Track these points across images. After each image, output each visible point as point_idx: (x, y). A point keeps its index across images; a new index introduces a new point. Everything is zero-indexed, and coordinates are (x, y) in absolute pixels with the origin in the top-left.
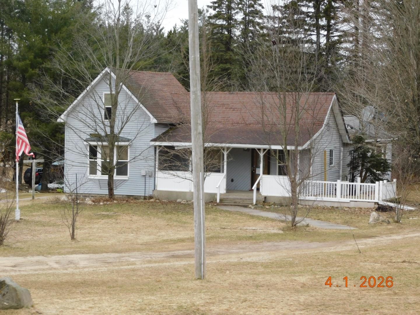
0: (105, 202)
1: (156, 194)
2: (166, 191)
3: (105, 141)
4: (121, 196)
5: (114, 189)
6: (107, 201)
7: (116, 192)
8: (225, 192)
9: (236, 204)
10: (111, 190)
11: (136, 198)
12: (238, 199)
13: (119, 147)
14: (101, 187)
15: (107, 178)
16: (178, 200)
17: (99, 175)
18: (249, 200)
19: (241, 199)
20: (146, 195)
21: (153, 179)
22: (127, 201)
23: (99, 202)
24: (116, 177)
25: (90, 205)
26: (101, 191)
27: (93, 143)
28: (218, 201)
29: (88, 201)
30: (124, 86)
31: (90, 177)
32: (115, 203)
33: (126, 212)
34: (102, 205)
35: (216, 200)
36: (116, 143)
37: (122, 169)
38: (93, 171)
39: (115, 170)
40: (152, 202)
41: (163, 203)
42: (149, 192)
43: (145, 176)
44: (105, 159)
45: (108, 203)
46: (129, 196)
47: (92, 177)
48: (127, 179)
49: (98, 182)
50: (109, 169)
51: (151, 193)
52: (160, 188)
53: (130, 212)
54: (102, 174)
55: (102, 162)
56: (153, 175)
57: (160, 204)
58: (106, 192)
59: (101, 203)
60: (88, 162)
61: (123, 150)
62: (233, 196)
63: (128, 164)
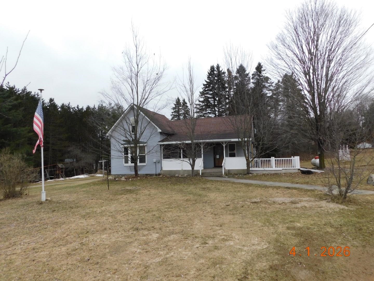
0: (133, 179)
1: (162, 172)
2: (168, 170)
3: (132, 144)
4: (143, 175)
5: (138, 171)
6: (134, 178)
7: (139, 173)
8: (203, 169)
9: (212, 175)
10: (136, 171)
11: (151, 175)
12: (212, 172)
13: (140, 147)
14: (131, 170)
15: (134, 165)
16: (177, 175)
17: (130, 164)
18: (219, 172)
19: (214, 172)
20: (157, 173)
21: (160, 164)
22: (146, 177)
23: (129, 179)
24: (139, 164)
25: (123, 181)
26: (132, 172)
27: (126, 146)
28: (201, 174)
29: (123, 179)
30: (141, 113)
31: (124, 165)
32: (139, 179)
33: (145, 185)
34: (130, 181)
35: (199, 174)
36: (138, 145)
37: (143, 160)
38: (126, 162)
39: (138, 160)
40: (161, 177)
41: (168, 178)
42: (158, 171)
43: (155, 162)
44: (133, 155)
45: (135, 179)
46: (147, 175)
47: (126, 165)
48: (145, 165)
49: (129, 167)
50: (134, 159)
51: (160, 172)
52: (164, 169)
53: (148, 185)
54: (132, 163)
55: (131, 156)
56: (160, 162)
57: (166, 178)
58: (134, 173)
59: (130, 180)
60: (124, 157)
61: (142, 149)
62: (208, 171)
63: (146, 156)
